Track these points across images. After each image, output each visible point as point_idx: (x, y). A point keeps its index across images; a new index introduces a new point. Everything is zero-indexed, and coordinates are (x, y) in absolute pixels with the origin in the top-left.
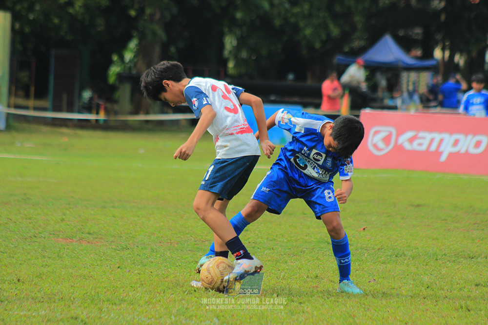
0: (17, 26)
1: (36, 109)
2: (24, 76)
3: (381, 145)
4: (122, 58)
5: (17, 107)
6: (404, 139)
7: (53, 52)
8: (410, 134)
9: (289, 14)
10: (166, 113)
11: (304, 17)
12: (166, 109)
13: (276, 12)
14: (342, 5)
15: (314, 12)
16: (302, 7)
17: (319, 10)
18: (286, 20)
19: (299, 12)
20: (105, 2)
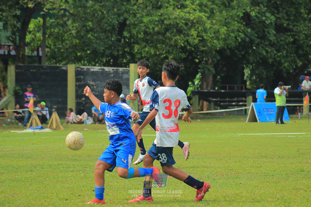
9: (276, 56)
10: (217, 109)
11: (284, 57)
12: (216, 107)
13: (269, 55)
14: (303, 50)
15: (289, 54)
16: (282, 52)
17: (291, 53)
18: (274, 59)
19: (281, 54)
20: (183, 56)
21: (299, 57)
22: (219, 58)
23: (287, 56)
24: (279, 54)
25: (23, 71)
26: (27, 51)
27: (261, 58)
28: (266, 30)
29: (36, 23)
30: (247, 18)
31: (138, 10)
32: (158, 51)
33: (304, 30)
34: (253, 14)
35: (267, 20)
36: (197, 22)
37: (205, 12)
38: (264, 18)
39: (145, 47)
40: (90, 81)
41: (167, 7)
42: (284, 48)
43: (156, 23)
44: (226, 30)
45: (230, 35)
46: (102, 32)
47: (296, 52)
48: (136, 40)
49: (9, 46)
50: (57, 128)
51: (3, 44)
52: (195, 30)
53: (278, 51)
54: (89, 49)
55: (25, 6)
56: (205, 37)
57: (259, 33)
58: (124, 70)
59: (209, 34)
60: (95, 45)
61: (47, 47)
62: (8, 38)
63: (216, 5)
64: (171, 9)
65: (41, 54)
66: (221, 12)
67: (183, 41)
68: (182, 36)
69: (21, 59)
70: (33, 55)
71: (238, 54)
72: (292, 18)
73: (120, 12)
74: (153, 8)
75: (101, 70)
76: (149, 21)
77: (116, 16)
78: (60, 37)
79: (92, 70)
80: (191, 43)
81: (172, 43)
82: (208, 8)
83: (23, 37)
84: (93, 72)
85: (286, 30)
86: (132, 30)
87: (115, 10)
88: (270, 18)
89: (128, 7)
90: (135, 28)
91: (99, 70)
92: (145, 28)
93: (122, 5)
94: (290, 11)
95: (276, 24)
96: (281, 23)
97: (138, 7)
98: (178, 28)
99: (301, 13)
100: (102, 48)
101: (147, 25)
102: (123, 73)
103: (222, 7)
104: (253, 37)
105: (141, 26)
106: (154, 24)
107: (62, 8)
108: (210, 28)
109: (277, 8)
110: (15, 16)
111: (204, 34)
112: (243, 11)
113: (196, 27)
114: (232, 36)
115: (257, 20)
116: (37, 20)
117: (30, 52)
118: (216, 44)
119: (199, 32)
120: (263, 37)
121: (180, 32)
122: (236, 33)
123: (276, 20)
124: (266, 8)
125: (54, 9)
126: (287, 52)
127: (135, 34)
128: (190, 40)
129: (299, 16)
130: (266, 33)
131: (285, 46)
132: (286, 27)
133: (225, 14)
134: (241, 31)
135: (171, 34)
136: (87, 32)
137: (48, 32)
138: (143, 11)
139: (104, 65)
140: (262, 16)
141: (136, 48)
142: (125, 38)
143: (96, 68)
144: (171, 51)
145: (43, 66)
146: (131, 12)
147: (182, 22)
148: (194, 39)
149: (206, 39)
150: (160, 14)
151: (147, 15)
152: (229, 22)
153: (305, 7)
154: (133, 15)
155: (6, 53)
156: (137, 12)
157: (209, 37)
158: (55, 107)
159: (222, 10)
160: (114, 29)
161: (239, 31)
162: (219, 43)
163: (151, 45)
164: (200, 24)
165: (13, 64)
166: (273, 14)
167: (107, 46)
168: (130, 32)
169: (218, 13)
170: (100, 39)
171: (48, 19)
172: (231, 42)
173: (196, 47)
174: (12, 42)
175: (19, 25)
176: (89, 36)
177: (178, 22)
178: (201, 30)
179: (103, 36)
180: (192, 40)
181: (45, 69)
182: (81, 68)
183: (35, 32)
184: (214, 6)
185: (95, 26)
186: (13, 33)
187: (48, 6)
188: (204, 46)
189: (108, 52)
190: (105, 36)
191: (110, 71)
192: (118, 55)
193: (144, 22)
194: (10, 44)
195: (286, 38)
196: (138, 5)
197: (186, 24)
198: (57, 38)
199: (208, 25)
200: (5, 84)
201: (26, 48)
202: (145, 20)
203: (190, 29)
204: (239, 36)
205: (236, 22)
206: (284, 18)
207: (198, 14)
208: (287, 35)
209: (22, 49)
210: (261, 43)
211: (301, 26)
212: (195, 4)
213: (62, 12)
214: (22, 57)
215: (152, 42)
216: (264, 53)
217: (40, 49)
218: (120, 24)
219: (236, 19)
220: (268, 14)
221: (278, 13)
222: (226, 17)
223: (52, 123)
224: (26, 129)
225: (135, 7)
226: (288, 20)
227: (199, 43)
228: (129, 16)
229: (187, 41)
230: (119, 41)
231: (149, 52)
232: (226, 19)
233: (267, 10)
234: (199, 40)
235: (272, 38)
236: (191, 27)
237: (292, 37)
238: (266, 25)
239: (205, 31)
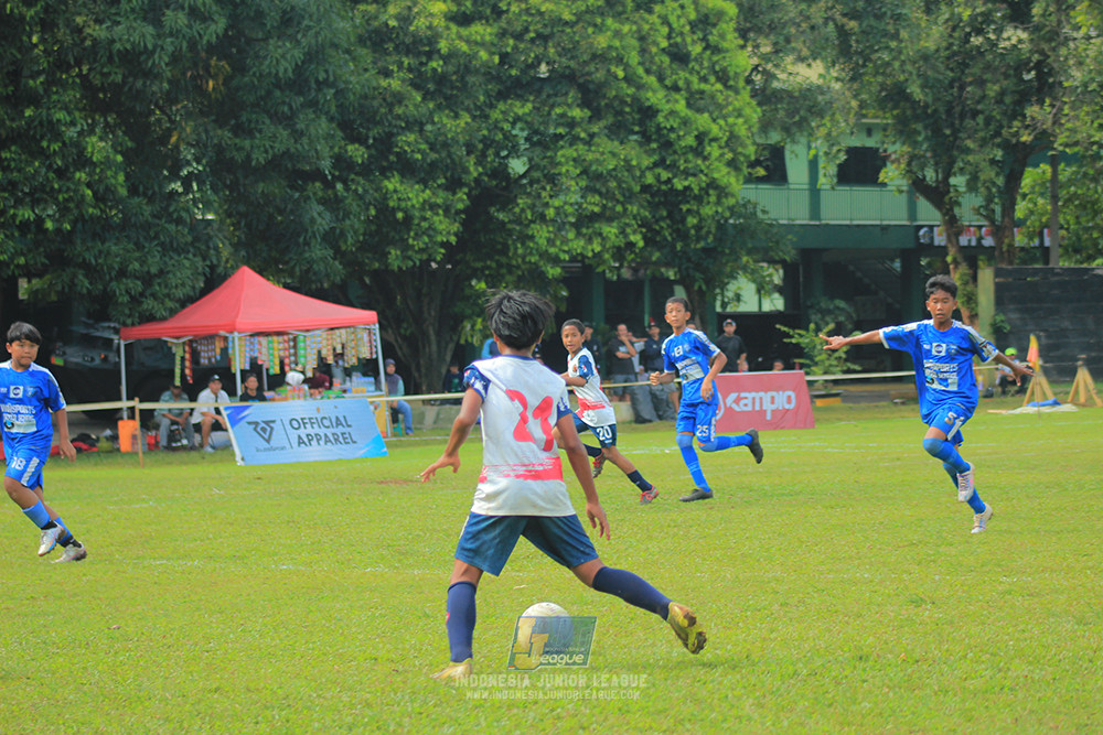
25: (1010, 280)
26: (1020, 239)
29: (1036, 177)
49: (980, 227)
50: (1089, 404)
51: (967, 224)
55: (1014, 141)
61: (1062, 227)
62: (977, 211)
65: (1047, 242)
69: (1006, 255)
70: (1032, 245)
78: (1089, 206)
83: (1009, 208)
107: (1092, 140)
110: (993, 162)
116: (1039, 170)
117: (1026, 240)
125: (1076, 143)
137: (1063, 193)
145: (1053, 269)
155: (974, 243)
158: (1083, 356)
165: (989, 265)
171: (1062, 166)
174: (986, 217)
175: (1000, 181)
181: (1058, 274)
183: (1034, 196)
186: (989, 200)
187: (1061, 139)
194: (984, 222)
198: (1083, 207)
200: (973, 309)
201: (1015, 230)
209: (1007, 233)
213: (1095, 148)
214: (1008, 251)
217: (1046, 231)
223: (1077, 392)
224: (1021, 406)
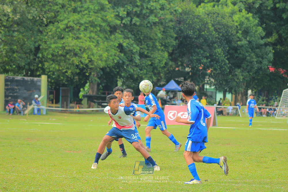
0: (49, 80)
1: (56, 107)
2: (51, 96)
3: (172, 117)
4: (84, 89)
5: (49, 107)
6: (179, 115)
7: (61, 88)
8: (182, 113)
9: (139, 73)
10: (99, 108)
11: (144, 74)
12: (99, 106)
13: (135, 73)
14: (157, 70)
15: (148, 73)
16: (143, 71)
17: (149, 72)
18: (138, 75)
19: (143, 73)
20: (78, 71)
21: (155, 74)
22: (102, 73)
23: (147, 74)
24: (141, 72)
27: (129, 75)
28: (133, 56)
30: (120, 47)
31: (48, 39)
32: (61, 67)
33: (158, 57)
34: (125, 45)
35: (134, 49)
36: (88, 49)
37: (93, 42)
38: (132, 48)
39: (52, 64)
40: (14, 86)
41: (67, 38)
42: (145, 68)
43: (60, 49)
44: (107, 55)
45: (109, 58)
46: (23, 54)
47: (153, 72)
48: (46, 60)
52: (86, 54)
53: (141, 70)
54: (14, 65)
56: (93, 59)
57: (129, 58)
58: (38, 79)
59: (95, 57)
60: (18, 62)
63: (101, 38)
64: (70, 39)
66: (103, 43)
67: (78, 61)
68: (77, 58)
71: (114, 71)
72: (150, 48)
73: (36, 40)
74: (58, 38)
75: (22, 79)
76: (56, 47)
77: (33, 43)
79: (16, 79)
80: (83, 62)
81: (70, 62)
82: (95, 40)
84: (17, 80)
85: (146, 56)
86: (44, 53)
87: (33, 39)
88: (136, 48)
89: (42, 37)
90: (45, 52)
91: (21, 79)
92: (52, 51)
93: (38, 35)
94: (149, 44)
95: (140, 52)
96: (143, 52)
97: (48, 37)
98: (75, 53)
99: (156, 46)
100: (23, 64)
101: (54, 50)
102: (37, 81)
103: (105, 39)
104: (124, 60)
105: (50, 50)
106: (59, 49)
108: (97, 53)
109: (141, 42)
111: (92, 57)
112: (118, 43)
113: (87, 52)
114: (111, 59)
115: (127, 49)
118: (100, 64)
119: (88, 56)
120: (131, 61)
121: (76, 55)
122: (113, 57)
123: (140, 50)
124: (133, 42)
126: (147, 71)
127: (46, 55)
128: (83, 60)
129: (155, 47)
130: (133, 58)
131: (145, 67)
132: (146, 55)
133: (106, 45)
134: (117, 56)
135: (70, 56)
136: (14, 52)
138: (51, 40)
139: (24, 76)
140: (131, 46)
141: (46, 65)
142: (39, 57)
143: (19, 78)
144: (69, 67)
146: (44, 40)
147: (77, 49)
148: (85, 60)
149: (93, 60)
150: (63, 43)
151: (54, 43)
152: (108, 50)
153: (159, 42)
154: (45, 42)
156: (47, 40)
157: (95, 58)
159: (104, 41)
160: (31, 51)
161: (115, 55)
162: (102, 63)
163: (56, 63)
164: (89, 50)
166: (138, 45)
167: (27, 63)
168: (42, 54)
169: (102, 44)
170: (22, 58)
172: (110, 63)
173: (86, 65)
176: (15, 55)
177: (75, 48)
178: (90, 54)
179: (24, 56)
180: (84, 61)
182: (9, 77)
184: (99, 39)
185: (18, 49)
188: (92, 65)
189: (27, 67)
190: (26, 56)
191: (28, 80)
192: (34, 69)
193: (52, 48)
195: (146, 62)
196: (48, 36)
197: (80, 50)
199: (95, 51)
202: (53, 46)
203: (82, 53)
204: (115, 59)
205: (114, 50)
206: (145, 48)
207: (88, 43)
208: (147, 60)
210: (130, 64)
211: (156, 54)
212: (87, 36)
215: (57, 61)
216: (132, 71)
218: (35, 48)
219: (113, 48)
220: (135, 46)
221: (141, 45)
222: (107, 46)
225: (46, 37)
226: (148, 50)
227: (89, 63)
228: (42, 43)
229: (81, 61)
230: (35, 59)
231: (55, 68)
232: (107, 47)
233: (134, 43)
234: (89, 61)
235: (137, 61)
236: (84, 52)
237: (150, 61)
238: (133, 53)
239: (93, 55)
